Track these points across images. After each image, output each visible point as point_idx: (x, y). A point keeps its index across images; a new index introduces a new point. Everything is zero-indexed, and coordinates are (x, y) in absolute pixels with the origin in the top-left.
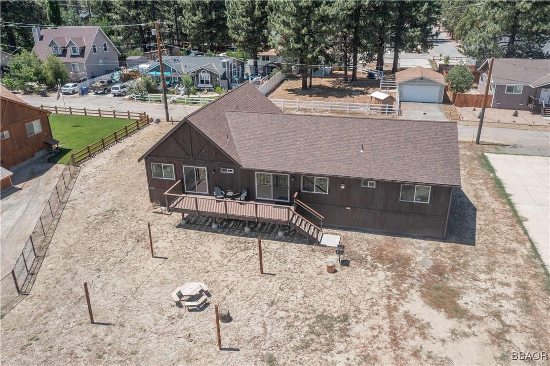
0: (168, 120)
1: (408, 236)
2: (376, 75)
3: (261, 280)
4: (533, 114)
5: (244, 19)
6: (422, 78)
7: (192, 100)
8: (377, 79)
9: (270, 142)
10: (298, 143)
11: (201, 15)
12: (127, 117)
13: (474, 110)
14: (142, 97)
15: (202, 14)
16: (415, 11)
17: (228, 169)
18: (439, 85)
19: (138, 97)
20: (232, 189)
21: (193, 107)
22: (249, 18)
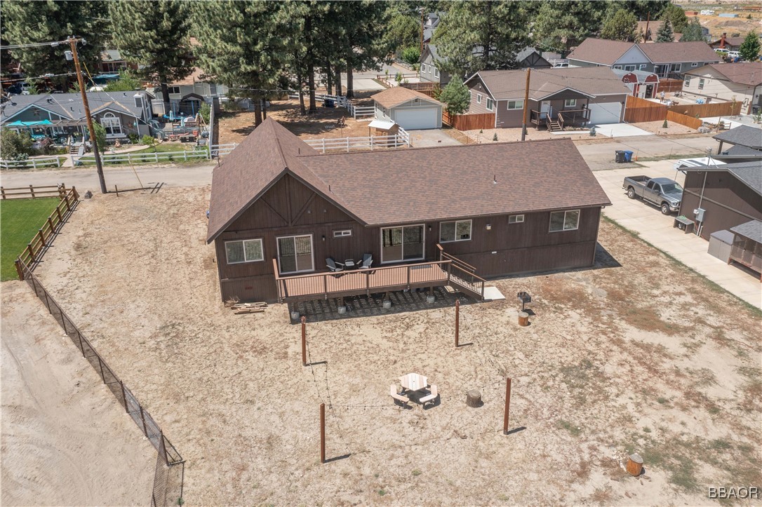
0: (105, 191)
1: (557, 271)
2: (335, 102)
3: (464, 353)
4: (539, 130)
5: (146, 33)
6: (416, 100)
7: (114, 158)
8: (337, 107)
9: (382, 188)
10: (418, 184)
11: (46, 29)
12: (30, 196)
13: (481, 132)
14: (21, 164)
15: (49, 27)
16: (375, 18)
17: (343, 232)
18: (436, 107)
19: (13, 164)
20: (348, 258)
21: (120, 168)
22: (154, 31)
